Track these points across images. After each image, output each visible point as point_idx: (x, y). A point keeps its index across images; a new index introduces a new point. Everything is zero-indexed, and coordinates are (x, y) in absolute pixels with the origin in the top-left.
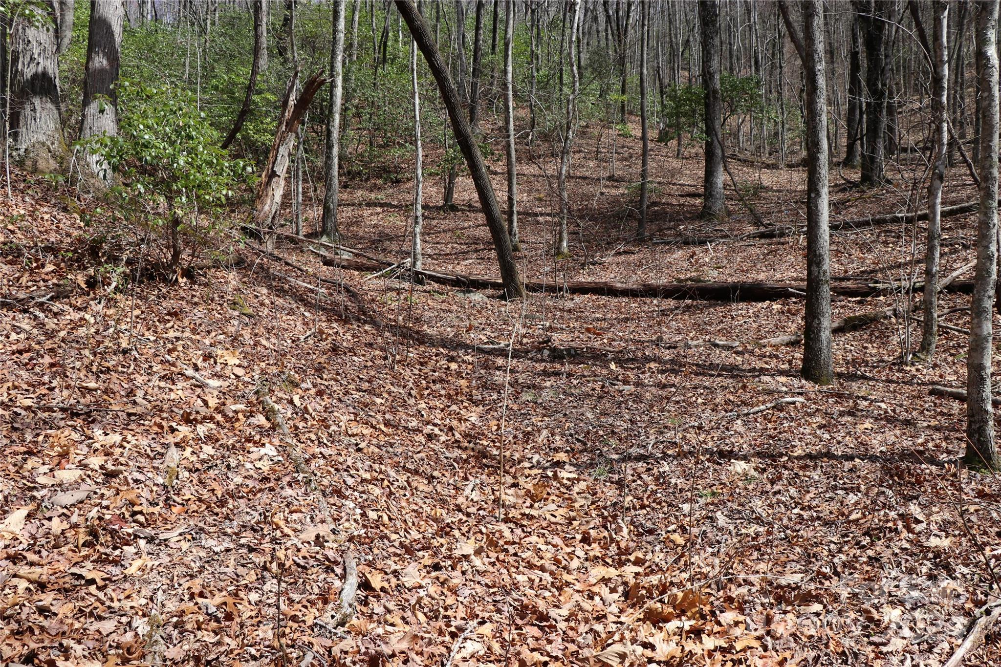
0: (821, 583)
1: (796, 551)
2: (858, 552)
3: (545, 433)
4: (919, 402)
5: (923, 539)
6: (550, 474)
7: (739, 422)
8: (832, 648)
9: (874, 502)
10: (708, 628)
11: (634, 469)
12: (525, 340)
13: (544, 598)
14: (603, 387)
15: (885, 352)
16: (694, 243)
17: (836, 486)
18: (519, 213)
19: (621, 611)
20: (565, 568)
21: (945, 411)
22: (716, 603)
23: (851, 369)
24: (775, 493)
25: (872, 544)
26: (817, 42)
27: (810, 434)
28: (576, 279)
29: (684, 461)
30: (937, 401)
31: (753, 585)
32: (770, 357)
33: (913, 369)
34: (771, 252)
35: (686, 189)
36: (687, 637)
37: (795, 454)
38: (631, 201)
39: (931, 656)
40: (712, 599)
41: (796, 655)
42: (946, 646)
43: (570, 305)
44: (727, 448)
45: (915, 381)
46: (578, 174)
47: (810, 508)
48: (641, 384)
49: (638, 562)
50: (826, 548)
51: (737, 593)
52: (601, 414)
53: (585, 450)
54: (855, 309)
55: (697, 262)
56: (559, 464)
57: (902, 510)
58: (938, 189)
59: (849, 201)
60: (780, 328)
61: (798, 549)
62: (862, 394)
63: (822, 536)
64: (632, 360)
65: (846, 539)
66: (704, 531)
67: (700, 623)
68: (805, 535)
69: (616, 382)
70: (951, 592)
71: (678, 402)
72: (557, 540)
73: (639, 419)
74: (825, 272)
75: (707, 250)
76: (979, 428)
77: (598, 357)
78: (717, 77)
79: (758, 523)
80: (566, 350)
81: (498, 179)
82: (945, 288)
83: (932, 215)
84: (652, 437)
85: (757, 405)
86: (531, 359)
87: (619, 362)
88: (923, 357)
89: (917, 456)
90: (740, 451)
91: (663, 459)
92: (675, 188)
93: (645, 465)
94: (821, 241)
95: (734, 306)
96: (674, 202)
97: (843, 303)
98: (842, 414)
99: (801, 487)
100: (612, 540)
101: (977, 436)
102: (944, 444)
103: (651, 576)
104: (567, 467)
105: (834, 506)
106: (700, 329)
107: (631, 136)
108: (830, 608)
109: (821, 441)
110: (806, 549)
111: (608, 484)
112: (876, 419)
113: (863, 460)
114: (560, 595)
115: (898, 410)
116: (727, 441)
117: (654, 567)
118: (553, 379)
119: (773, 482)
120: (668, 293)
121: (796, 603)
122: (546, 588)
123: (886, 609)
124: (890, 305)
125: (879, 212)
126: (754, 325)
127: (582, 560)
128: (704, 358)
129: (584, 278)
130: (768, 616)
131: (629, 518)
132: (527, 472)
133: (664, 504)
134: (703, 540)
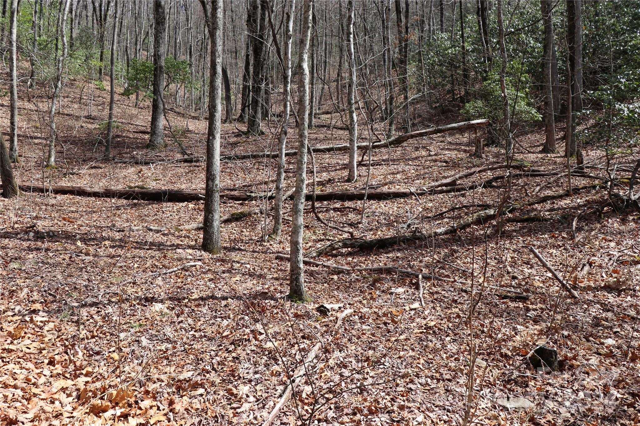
0: (204, 376)
1: (190, 358)
2: (227, 355)
3: (26, 290)
4: (269, 263)
5: (263, 344)
6: (27, 319)
7: (160, 278)
8: (209, 415)
9: (238, 324)
10: (133, 412)
11: (88, 312)
12: (16, 226)
13: (16, 408)
14: (71, 257)
15: (254, 234)
16: (141, 163)
17: (216, 316)
18: (19, 136)
19: (74, 409)
20: (34, 384)
21: (283, 268)
22: (139, 396)
23: (233, 244)
24: (179, 323)
25: (235, 349)
26: (218, 45)
27: (203, 285)
28: (59, 184)
29: (123, 305)
30: (279, 263)
31: (163, 381)
32: (184, 237)
33: (268, 244)
34: (191, 171)
35: (140, 128)
36: (119, 420)
37: (193, 298)
38: (102, 134)
39: (264, 410)
40: (136, 393)
41: (188, 422)
42: (271, 403)
43: (53, 201)
44: (151, 295)
45: (269, 251)
46: (66, 112)
47: (200, 330)
48: (98, 256)
49: (87, 375)
50: (209, 354)
51: (152, 388)
52: (68, 276)
53: (55, 301)
54: (237, 208)
55: (143, 176)
56: (35, 312)
57: (253, 328)
58: (284, 139)
59: (239, 142)
60: (191, 218)
61: (192, 357)
62: (237, 260)
63: (206, 347)
64: (93, 239)
65: (220, 348)
66: (133, 350)
67: (127, 410)
68: (196, 347)
69: (80, 254)
70: (276, 373)
71: (121, 267)
72: (30, 365)
73: (94, 278)
74: (217, 185)
75: (150, 169)
76: (296, 278)
77: (69, 237)
78: (163, 58)
79: (168, 342)
80: (46, 233)
81: (4, 110)
82: (289, 197)
83: (280, 155)
84: (102, 290)
85: (172, 268)
86: (20, 239)
87: (83, 240)
88: (274, 237)
89: (264, 295)
90: (159, 297)
91: (108, 304)
92: (132, 126)
93: (96, 309)
94: (215, 166)
95: (165, 204)
96: (131, 136)
97: (231, 204)
98: (224, 272)
99: (195, 317)
100: (71, 361)
101: (295, 282)
102: (279, 288)
103: (97, 383)
104: (41, 313)
105: (215, 328)
106: (141, 218)
107: (105, 90)
108: (209, 390)
109: (209, 289)
110: (197, 356)
111: (70, 323)
112: (243, 274)
113: (233, 299)
114: (28, 403)
115: (257, 268)
116: (151, 291)
117: (99, 376)
118: (35, 252)
119: (178, 316)
120: (121, 195)
121: (189, 390)
122: (17, 400)
123: (241, 387)
124: (258, 206)
125: (256, 151)
126: (177, 217)
127: (48, 377)
128: (141, 238)
129: (65, 183)
130: (171, 399)
131: (83, 346)
132: (10, 319)
133: (107, 334)
134: (132, 356)
